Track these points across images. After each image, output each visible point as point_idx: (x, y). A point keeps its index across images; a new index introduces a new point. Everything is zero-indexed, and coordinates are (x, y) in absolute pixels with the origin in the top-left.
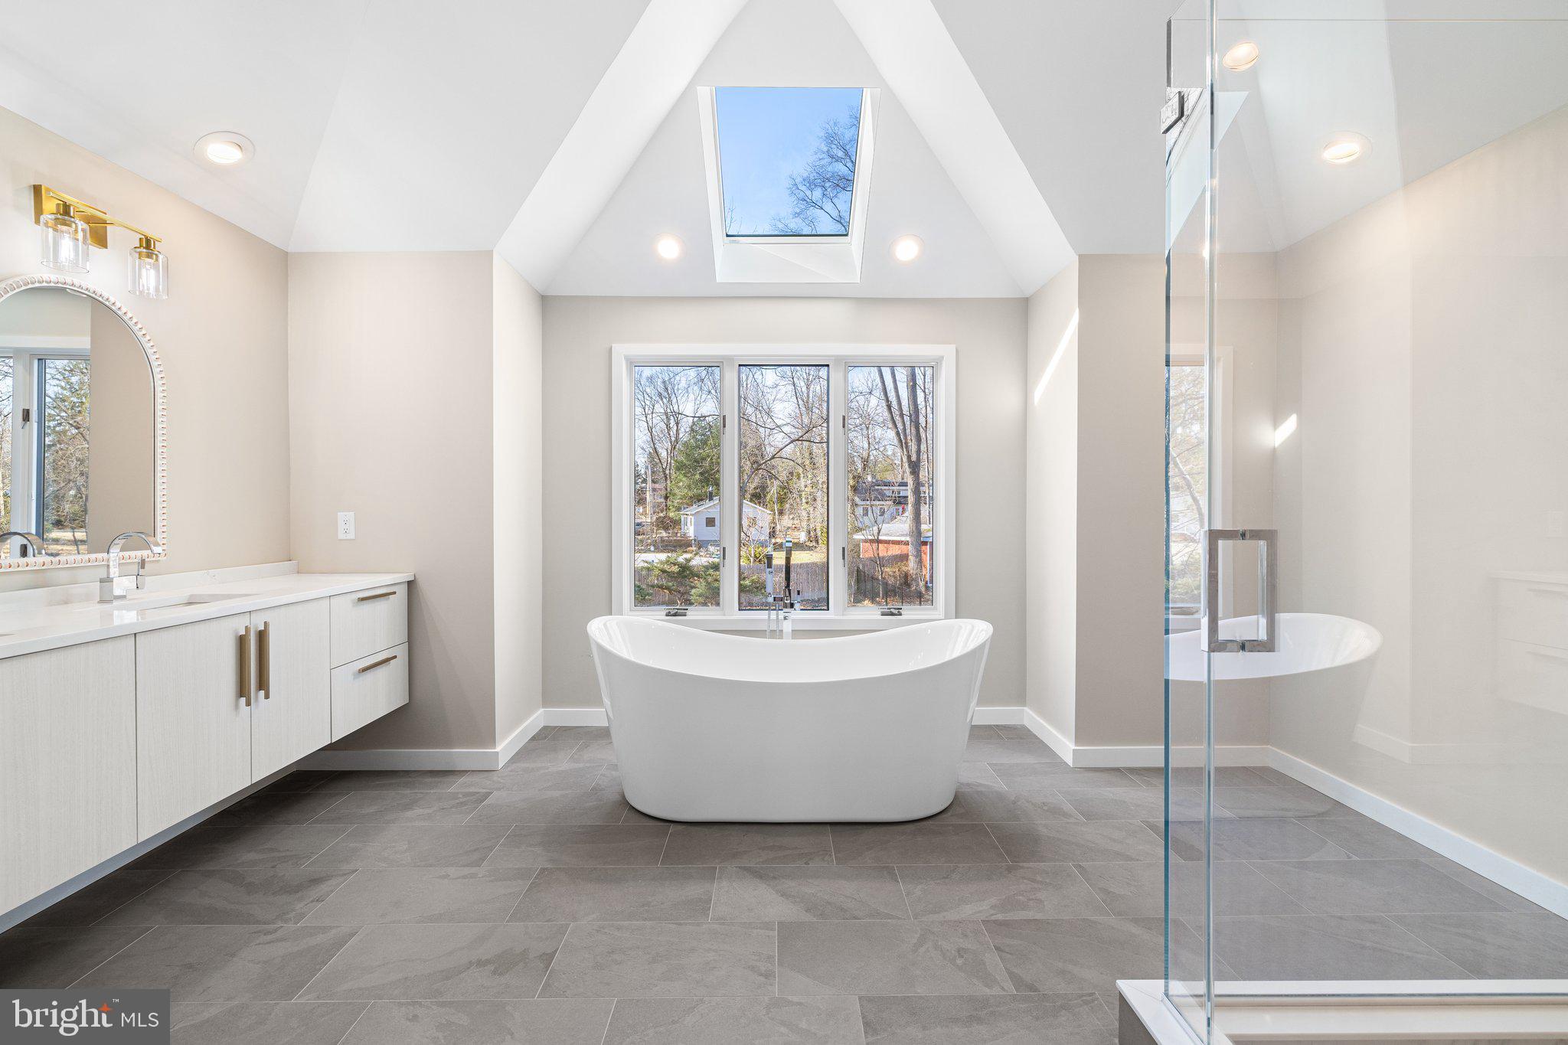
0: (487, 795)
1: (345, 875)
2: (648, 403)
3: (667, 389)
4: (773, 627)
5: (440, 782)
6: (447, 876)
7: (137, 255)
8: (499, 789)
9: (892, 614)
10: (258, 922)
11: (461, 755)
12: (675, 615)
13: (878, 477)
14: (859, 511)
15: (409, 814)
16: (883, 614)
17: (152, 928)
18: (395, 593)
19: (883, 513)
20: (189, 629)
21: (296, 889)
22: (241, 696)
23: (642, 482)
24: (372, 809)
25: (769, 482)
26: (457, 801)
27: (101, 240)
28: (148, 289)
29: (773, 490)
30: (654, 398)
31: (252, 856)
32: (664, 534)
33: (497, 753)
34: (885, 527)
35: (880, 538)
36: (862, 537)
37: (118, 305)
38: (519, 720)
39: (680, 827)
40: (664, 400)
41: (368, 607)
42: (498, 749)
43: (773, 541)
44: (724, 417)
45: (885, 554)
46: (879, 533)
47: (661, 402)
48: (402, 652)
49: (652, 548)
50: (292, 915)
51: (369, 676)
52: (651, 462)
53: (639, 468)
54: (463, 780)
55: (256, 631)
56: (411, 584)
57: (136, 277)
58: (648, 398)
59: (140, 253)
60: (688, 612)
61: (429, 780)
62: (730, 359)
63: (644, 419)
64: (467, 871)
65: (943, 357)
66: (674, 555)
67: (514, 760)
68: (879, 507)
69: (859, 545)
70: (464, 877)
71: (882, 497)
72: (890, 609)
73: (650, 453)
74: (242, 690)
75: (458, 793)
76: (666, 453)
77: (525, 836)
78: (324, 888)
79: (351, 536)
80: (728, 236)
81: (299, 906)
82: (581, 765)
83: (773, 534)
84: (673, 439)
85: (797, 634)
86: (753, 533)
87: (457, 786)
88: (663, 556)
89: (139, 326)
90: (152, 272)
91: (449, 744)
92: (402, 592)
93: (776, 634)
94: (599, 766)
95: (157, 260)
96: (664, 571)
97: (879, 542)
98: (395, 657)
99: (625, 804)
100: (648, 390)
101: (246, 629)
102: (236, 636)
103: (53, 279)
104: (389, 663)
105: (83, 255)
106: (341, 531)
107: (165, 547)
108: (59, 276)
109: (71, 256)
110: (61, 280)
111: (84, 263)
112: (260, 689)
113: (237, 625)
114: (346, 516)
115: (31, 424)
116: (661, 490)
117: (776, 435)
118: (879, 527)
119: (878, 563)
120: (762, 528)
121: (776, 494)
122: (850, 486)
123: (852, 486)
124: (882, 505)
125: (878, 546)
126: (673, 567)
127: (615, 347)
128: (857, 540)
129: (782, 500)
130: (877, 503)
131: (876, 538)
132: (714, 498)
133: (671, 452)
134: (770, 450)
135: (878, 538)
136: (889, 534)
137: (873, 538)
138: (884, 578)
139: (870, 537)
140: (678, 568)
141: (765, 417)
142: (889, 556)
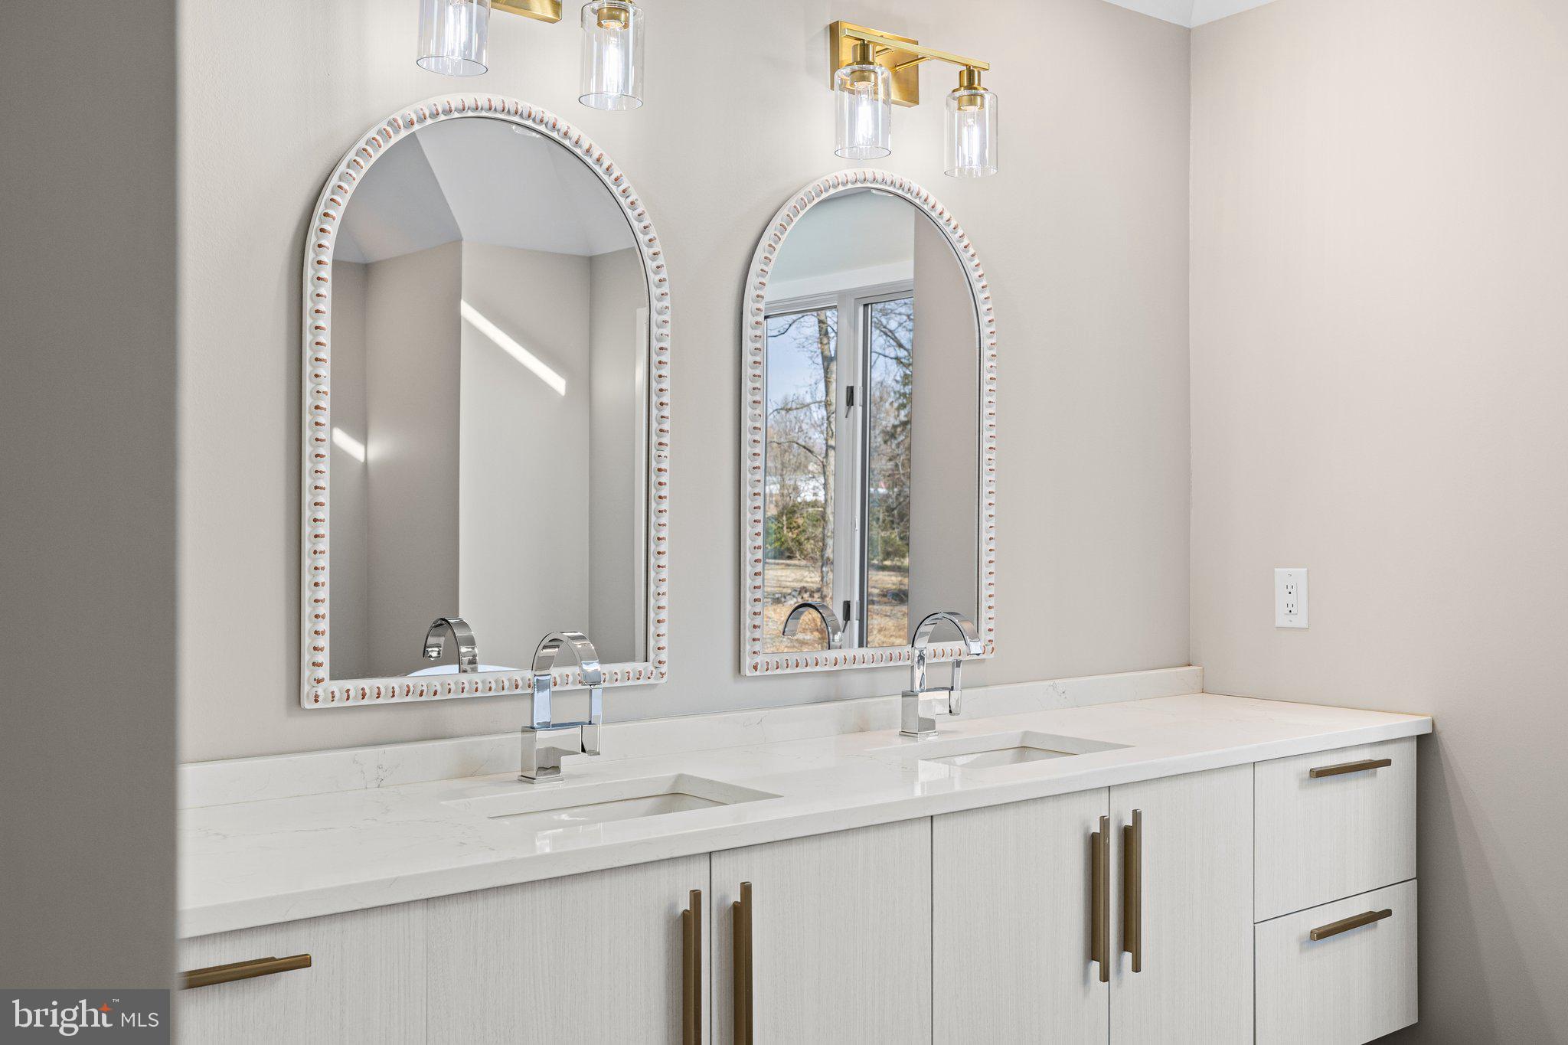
7: (955, 104)
18: (1387, 763)
20: (1010, 816)
22: (1094, 960)
27: (911, 94)
28: (970, 163)
41: (1331, 790)
48: (1402, 901)
51: (1333, 947)
55: (1119, 827)
56: (1425, 744)
57: (955, 142)
59: (960, 99)
74: (1095, 949)
79: (1300, 620)
89: (960, 232)
90: (976, 130)
92: (1404, 759)
95: (982, 105)
98: (1387, 913)
101: (1105, 822)
102: (1085, 835)
103: (851, 177)
104: (1376, 926)
105: (884, 125)
106: (1281, 610)
107: (991, 636)
108: (855, 170)
109: (871, 132)
110: (861, 177)
111: (885, 140)
112: (1125, 949)
113: (1089, 814)
114: (1290, 578)
115: (855, 409)
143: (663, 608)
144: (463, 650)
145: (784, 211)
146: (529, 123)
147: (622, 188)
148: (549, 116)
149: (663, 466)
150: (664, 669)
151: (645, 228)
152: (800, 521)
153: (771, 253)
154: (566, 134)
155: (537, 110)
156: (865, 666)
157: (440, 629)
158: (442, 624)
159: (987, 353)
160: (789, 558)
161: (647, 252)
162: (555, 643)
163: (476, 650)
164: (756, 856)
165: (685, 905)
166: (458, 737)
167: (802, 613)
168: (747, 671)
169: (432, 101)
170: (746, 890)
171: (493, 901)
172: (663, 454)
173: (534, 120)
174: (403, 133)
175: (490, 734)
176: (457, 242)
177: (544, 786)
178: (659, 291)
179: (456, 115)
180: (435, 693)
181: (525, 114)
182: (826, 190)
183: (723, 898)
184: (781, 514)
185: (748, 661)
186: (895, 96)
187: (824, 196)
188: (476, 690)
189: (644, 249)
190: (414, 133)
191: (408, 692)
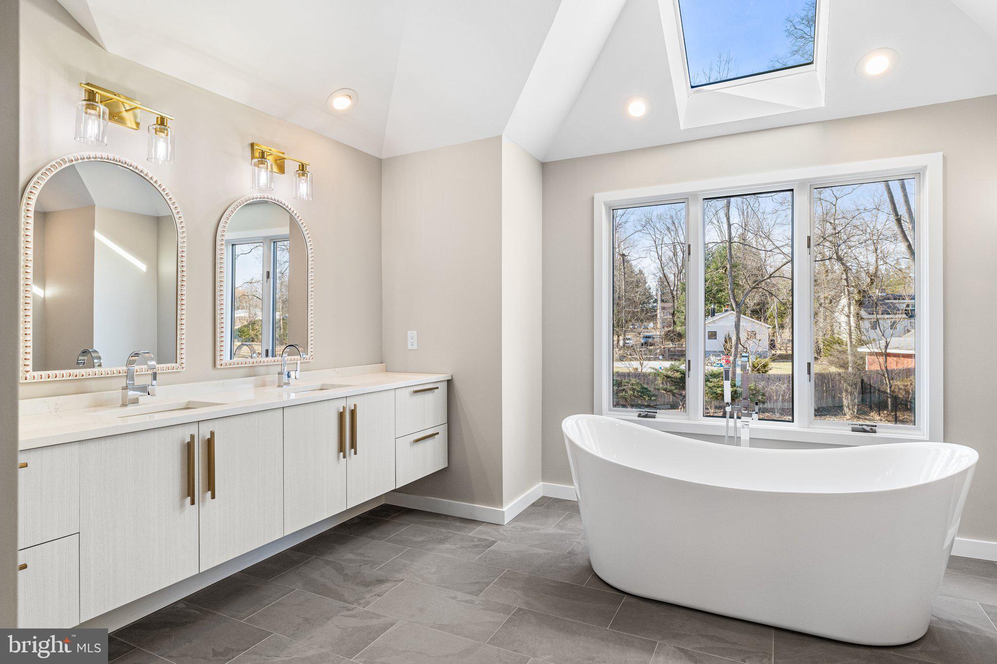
0: (494, 542)
1: (396, 581)
2: (658, 236)
4: (731, 434)
5: (465, 527)
6: (454, 598)
7: (297, 175)
8: (502, 540)
9: (865, 431)
10: (345, 601)
11: (480, 509)
12: (646, 416)
13: (889, 291)
14: (865, 325)
15: (442, 547)
16: (854, 430)
17: (295, 589)
18: (437, 388)
19: (893, 326)
20: (312, 407)
21: (368, 584)
22: (341, 452)
23: (654, 302)
24: (421, 539)
25: (769, 299)
26: (473, 544)
27: (282, 169)
28: (303, 196)
29: (773, 307)
30: (663, 232)
31: (351, 556)
32: (671, 345)
33: (504, 512)
34: (894, 341)
35: (889, 351)
36: (868, 350)
37: (290, 207)
38: (523, 489)
39: (632, 600)
40: (672, 232)
41: (420, 397)
42: (505, 509)
43: (773, 352)
44: (689, 246)
45: (895, 367)
46: (886, 347)
47: (669, 234)
48: (443, 430)
49: (661, 357)
50: (363, 601)
51: (421, 445)
52: (661, 285)
53: (651, 291)
54: (480, 528)
55: (350, 410)
56: (450, 383)
57: (297, 188)
58: (658, 233)
59: (299, 174)
60: (657, 415)
61: (458, 524)
62: (694, 195)
63: (655, 250)
64: (469, 597)
65: (926, 167)
66: (677, 363)
67: (517, 518)
68: (889, 321)
69: (863, 358)
70: (466, 601)
71: (894, 310)
72: (862, 425)
73: (660, 278)
74: (341, 448)
75: (474, 537)
76: (673, 277)
77: (513, 580)
78: (383, 587)
79: (415, 347)
80: (692, 87)
81: (368, 596)
82: (564, 532)
83: (772, 346)
84: (680, 265)
85: (755, 442)
86: (751, 345)
87: (475, 532)
88: (667, 364)
89: (300, 218)
90: (305, 185)
91: (472, 500)
92: (443, 387)
93: (735, 440)
94: (577, 535)
95: (307, 177)
96: (668, 377)
97: (888, 355)
98: (438, 433)
99: (590, 569)
100: (658, 225)
101: (344, 408)
102: (338, 412)
103: (259, 196)
104: (434, 437)
105: (271, 180)
106: (409, 344)
107: (312, 354)
108: (261, 194)
109: (266, 181)
110: (262, 196)
111: (270, 185)
112: (352, 448)
113: (340, 405)
114: (412, 334)
115: (270, 280)
116: (669, 308)
117: (777, 256)
118: (886, 342)
119: (886, 376)
120: (760, 340)
121: (776, 309)
122: (854, 301)
123: (856, 301)
124: (892, 318)
125: (886, 359)
126: (676, 374)
127: (596, 196)
128: (861, 353)
129: (781, 315)
130: (886, 316)
131: (883, 351)
132: (716, 314)
133: (678, 277)
134: (770, 270)
135: (886, 351)
136: (899, 348)
137: (880, 351)
138: (893, 392)
139: (876, 351)
140: (680, 374)
141: (765, 241)
142: (900, 370)
143: (183, 344)
144: (96, 361)
145: (233, 206)
146: (126, 166)
147: (166, 193)
148: (134, 164)
149: (183, 293)
150: (184, 365)
151: (176, 208)
152: (257, 327)
153: (227, 220)
154: (141, 171)
155: (129, 161)
156: (264, 364)
157: (84, 354)
158: (85, 352)
159: (310, 259)
160: (252, 341)
161: (176, 216)
162: (137, 355)
163: (102, 361)
164: (216, 422)
165: (188, 440)
166: (93, 392)
167: (242, 347)
168: (218, 366)
169: (81, 154)
170: (212, 434)
171: (108, 441)
172: (183, 289)
173: (128, 165)
174: (68, 164)
175: (108, 391)
176: (93, 207)
177: (131, 408)
178: (181, 231)
179: (93, 160)
180: (83, 376)
181: (124, 162)
182: (249, 200)
183: (204, 437)
184: (249, 324)
185: (218, 363)
186: (275, 169)
187: (248, 202)
188: (102, 374)
189: (175, 215)
190: (73, 164)
191: (70, 375)
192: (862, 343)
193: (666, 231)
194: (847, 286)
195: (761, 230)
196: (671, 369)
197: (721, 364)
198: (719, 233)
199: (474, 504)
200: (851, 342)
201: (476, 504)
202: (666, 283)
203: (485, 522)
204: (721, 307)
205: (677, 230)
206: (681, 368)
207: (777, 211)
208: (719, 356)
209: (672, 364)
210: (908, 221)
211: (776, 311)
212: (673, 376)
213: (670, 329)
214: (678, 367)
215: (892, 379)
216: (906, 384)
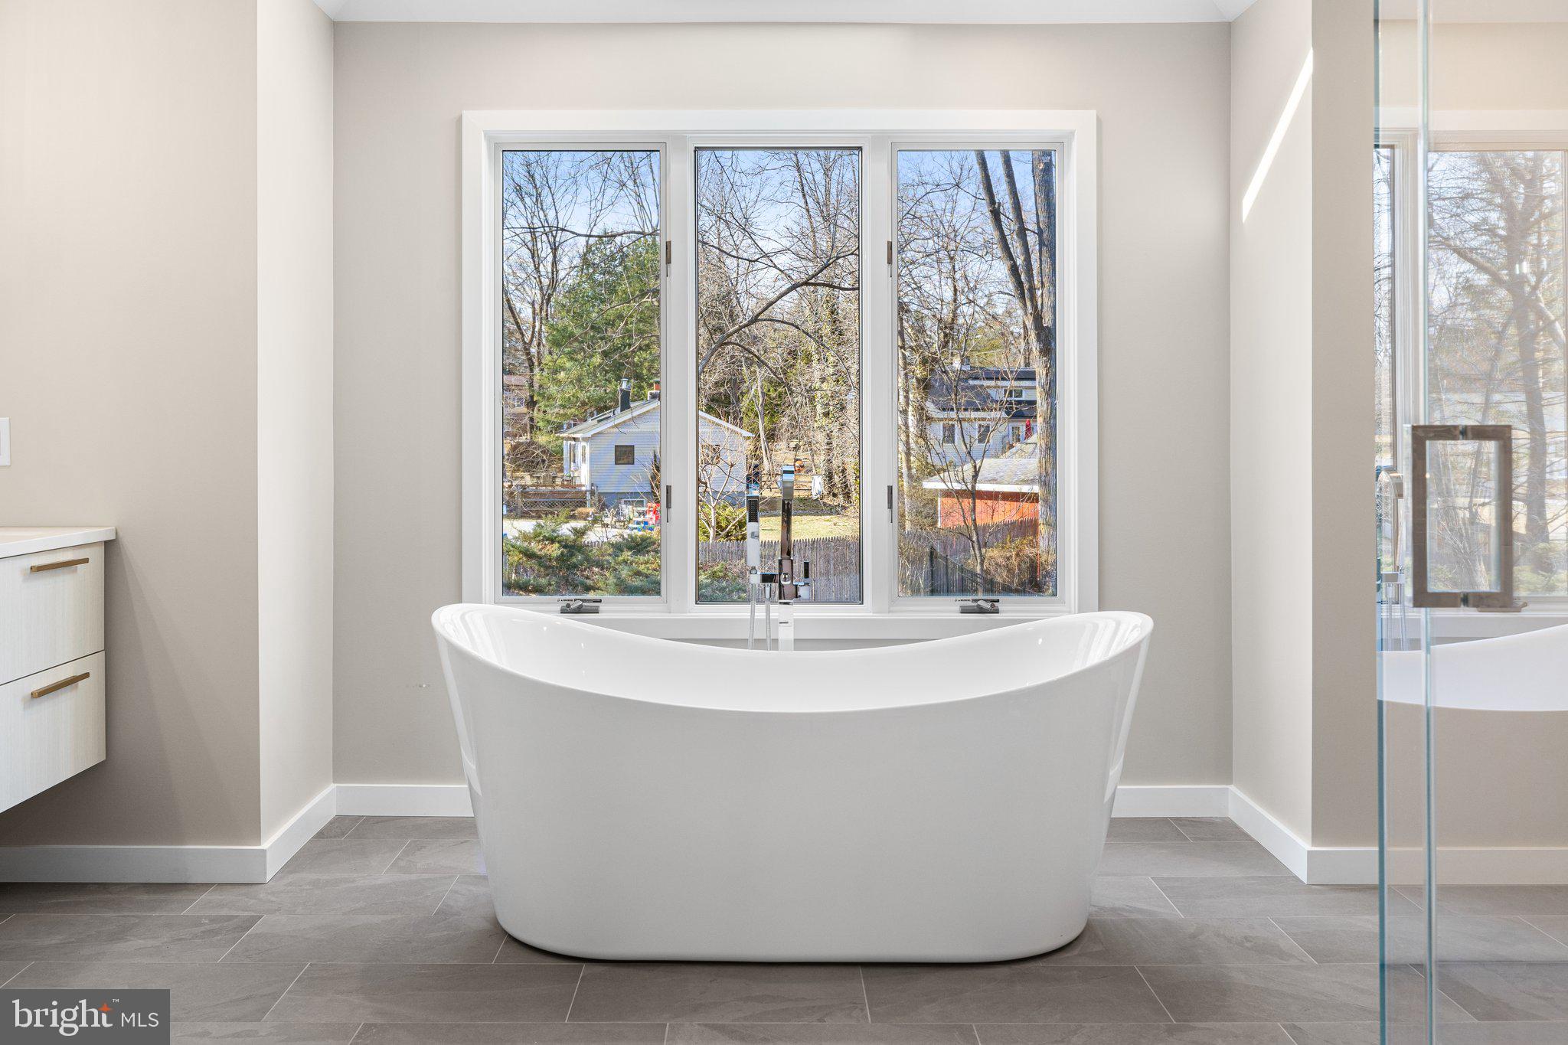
0: (253, 920)
3: (532, 176)
5: (167, 900)
8: (273, 912)
9: (980, 610)
11: (199, 856)
12: (579, 610)
13: (975, 361)
14: (936, 431)
16: (963, 612)
18: (83, 561)
19: (984, 436)
24: (55, 940)
25: (746, 372)
26: (203, 929)
29: (756, 387)
33: (264, 851)
34: (989, 465)
35: (981, 487)
36: (942, 486)
38: (296, 802)
40: (527, 200)
41: (46, 583)
42: (265, 845)
45: (988, 522)
46: (975, 476)
47: (520, 204)
48: (95, 666)
51: (48, 703)
54: (205, 896)
60: (602, 607)
61: (144, 896)
62: (680, 138)
64: (239, 1027)
65: (1072, 133)
66: (551, 523)
67: (293, 865)
68: (977, 425)
69: (933, 501)
70: (236, 1036)
71: (983, 402)
72: (979, 604)
75: (201, 917)
76: (530, 311)
77: (330, 979)
82: (414, 877)
83: (754, 478)
84: (546, 282)
85: (804, 644)
87: (197, 906)
91: (174, 832)
92: (97, 556)
93: (767, 645)
94: (445, 878)
97: (975, 495)
98: (85, 677)
104: (79, 686)
116: (519, 387)
117: (761, 274)
118: (975, 467)
119: (974, 539)
120: (732, 466)
121: (760, 395)
122: (914, 380)
123: (917, 379)
124: (984, 419)
125: (974, 503)
126: (549, 547)
127: (470, 117)
128: (930, 491)
129: (773, 409)
130: (974, 415)
131: (970, 487)
132: (632, 405)
133: (541, 309)
134: (749, 305)
135: (973, 487)
136: (996, 480)
137: (964, 487)
138: (987, 572)
139: (957, 486)
140: (559, 548)
141: (738, 235)
142: (998, 526)
192: (931, 471)
193: (514, 195)
194: (901, 348)
195: (728, 210)
196: (536, 535)
197: (646, 523)
198: (636, 209)
199: (182, 844)
200: (909, 468)
201: (187, 844)
202: (514, 327)
203: (213, 884)
204: (641, 388)
205: (539, 195)
206: (560, 532)
207: (764, 169)
208: (641, 503)
209: (539, 525)
210: (1011, 217)
211: (761, 399)
212: (542, 553)
213: (523, 439)
214: (554, 531)
215: (985, 545)
216: (1008, 554)
